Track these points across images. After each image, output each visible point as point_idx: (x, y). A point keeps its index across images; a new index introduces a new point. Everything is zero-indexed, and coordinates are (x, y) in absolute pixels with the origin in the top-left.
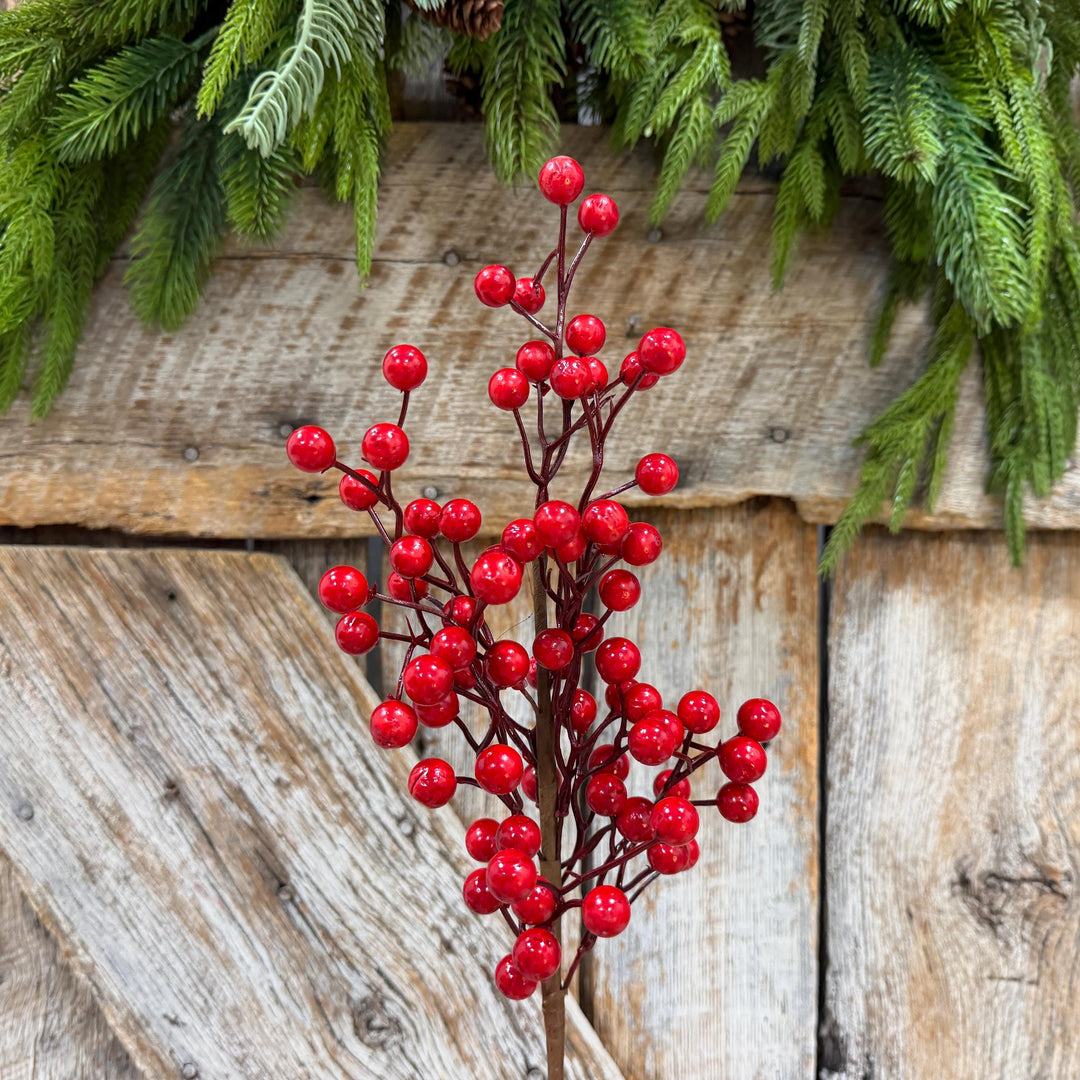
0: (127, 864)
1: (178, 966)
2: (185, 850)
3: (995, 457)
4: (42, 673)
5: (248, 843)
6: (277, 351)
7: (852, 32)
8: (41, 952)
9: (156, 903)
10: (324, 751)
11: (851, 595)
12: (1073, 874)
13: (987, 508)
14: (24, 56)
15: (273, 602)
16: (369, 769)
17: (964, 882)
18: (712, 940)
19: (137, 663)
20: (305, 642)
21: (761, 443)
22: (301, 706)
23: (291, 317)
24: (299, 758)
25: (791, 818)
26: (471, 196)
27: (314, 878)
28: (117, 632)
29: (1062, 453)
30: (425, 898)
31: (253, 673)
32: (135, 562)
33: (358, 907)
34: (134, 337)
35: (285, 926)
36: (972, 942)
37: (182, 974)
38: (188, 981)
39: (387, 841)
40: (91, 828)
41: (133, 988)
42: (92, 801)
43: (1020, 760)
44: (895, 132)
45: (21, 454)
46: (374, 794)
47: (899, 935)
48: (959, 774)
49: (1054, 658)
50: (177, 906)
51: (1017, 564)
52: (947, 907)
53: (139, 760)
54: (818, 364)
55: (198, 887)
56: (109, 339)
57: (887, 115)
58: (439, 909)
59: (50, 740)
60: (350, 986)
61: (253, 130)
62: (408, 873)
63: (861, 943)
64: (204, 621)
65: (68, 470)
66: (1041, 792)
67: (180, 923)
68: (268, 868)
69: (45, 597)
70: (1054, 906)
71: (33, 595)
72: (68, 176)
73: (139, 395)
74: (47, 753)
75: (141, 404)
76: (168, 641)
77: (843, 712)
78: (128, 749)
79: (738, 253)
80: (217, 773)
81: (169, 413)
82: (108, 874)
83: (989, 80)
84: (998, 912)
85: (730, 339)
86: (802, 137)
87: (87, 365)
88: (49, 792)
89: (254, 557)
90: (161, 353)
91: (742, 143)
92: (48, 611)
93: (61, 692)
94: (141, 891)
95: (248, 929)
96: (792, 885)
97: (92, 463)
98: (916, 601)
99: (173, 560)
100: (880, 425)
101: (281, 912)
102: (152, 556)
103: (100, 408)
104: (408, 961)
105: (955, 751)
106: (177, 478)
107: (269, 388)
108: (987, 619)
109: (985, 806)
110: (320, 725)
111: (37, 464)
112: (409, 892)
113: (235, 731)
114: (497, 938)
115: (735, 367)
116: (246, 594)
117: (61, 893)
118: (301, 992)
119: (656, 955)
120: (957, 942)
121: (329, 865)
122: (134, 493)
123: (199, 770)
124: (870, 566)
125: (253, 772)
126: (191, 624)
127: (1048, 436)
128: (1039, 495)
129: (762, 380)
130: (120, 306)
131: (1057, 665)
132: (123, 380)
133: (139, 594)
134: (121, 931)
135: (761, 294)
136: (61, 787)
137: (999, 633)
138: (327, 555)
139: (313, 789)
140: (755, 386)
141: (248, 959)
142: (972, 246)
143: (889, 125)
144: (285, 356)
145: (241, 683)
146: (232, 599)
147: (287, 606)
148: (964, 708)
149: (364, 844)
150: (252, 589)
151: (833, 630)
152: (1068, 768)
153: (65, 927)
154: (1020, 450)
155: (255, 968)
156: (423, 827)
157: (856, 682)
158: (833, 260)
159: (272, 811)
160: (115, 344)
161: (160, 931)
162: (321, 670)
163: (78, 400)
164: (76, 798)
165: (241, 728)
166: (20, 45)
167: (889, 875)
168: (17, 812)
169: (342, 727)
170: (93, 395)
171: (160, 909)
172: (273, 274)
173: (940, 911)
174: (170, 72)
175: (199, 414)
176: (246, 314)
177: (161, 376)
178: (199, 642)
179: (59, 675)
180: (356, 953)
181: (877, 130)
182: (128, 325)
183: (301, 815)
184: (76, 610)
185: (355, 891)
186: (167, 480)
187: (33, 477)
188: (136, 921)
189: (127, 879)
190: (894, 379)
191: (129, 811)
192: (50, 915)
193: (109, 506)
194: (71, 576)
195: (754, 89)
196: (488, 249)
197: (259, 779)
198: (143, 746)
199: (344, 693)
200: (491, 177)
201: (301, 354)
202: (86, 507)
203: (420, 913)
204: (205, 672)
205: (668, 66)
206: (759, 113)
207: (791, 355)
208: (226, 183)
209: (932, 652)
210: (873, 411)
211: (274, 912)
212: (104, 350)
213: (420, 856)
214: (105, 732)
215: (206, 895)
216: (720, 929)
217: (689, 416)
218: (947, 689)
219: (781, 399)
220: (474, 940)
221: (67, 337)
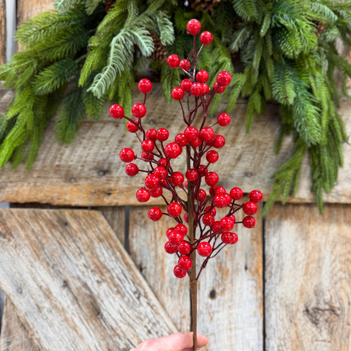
0: (51, 307)
1: (66, 339)
2: (69, 302)
3: (314, 181)
4: (26, 247)
5: (88, 300)
6: (99, 150)
7: (269, 59)
8: (23, 334)
9: (60, 319)
10: (112, 271)
11: (272, 223)
12: (340, 308)
13: (311, 196)
14: (26, 65)
15: (97, 226)
16: (125, 277)
17: (307, 311)
18: (230, 329)
19: (55, 244)
20: (106, 238)
21: (243, 177)
22: (105, 257)
23: (104, 140)
24: (104, 274)
25: (254, 291)
26: (157, 104)
27: (108, 311)
28: (49, 235)
29: (333, 180)
30: (142, 317)
31: (91, 248)
32: (55, 214)
33: (122, 320)
34: (56, 146)
35: (99, 326)
36: (310, 330)
37: (67, 341)
38: (69, 343)
39: (131, 300)
40: (40, 296)
41: (52, 345)
42: (41, 287)
43: (323, 273)
44: (281, 90)
45: (21, 181)
46: (127, 285)
47: (287, 327)
48: (305, 277)
49: (333, 242)
50: (66, 320)
51: (321, 213)
52: (302, 318)
53: (56, 275)
54: (260, 154)
55: (73, 314)
56: (48, 146)
57: (279, 85)
58: (147, 320)
59: (28, 268)
60: (119, 345)
61: (96, 91)
62: (137, 309)
63: (276, 329)
64: (76, 232)
65: (35, 186)
66: (330, 283)
67: (67, 325)
68: (95, 308)
69: (27, 224)
70: (335, 318)
71: (24, 224)
72: (37, 99)
73: (57, 163)
74: (27, 272)
75: (58, 166)
76: (65, 238)
77: (269, 258)
78: (52, 271)
79: (236, 121)
80: (79, 278)
81: (66, 169)
82: (45, 310)
83: (309, 73)
84: (318, 320)
85: (234, 146)
86: (254, 89)
87: (41, 154)
88: (27, 284)
89: (92, 212)
90: (64, 151)
91: (237, 92)
92: (28, 228)
93: (32, 253)
94: (55, 315)
95: (88, 327)
96: (255, 312)
97: (42, 183)
98: (291, 224)
99: (67, 213)
100: (279, 173)
101: (98, 322)
102: (60, 212)
103: (45, 167)
104: (137, 336)
105: (304, 270)
106: (68, 188)
107: (96, 161)
108: (312, 230)
109: (313, 287)
110: (111, 264)
111: (26, 184)
112: (137, 315)
113: (85, 266)
114: (165, 329)
115: (235, 155)
116: (88, 223)
117: (31, 316)
118: (104, 346)
119: (213, 334)
120: (305, 329)
121: (113, 307)
122: (55, 193)
123: (73, 277)
124: (277, 214)
125: (90, 278)
126: (72, 232)
127: (329, 176)
128: (327, 192)
129: (244, 158)
130: (51, 137)
131: (334, 244)
132: (52, 159)
133: (56, 223)
134: (49, 328)
135: (243, 133)
136: (31, 282)
137: (316, 234)
138: (113, 211)
139: (108, 284)
140: (241, 160)
141: (88, 336)
142: (305, 121)
143: (280, 87)
144: (101, 151)
145: (86, 250)
146: (84, 225)
147: (101, 227)
148: (306, 257)
149: (124, 300)
150: (90, 222)
151: (266, 233)
152: (338, 275)
153: (31, 326)
154: (321, 179)
155: (90, 339)
156: (142, 295)
157: (273, 249)
158: (264, 123)
159: (96, 290)
160: (50, 148)
161: (61, 328)
162: (111, 246)
163: (39, 164)
164: (35, 286)
165: (86, 264)
166: (25, 61)
167: (284, 309)
168: (17, 291)
169: (117, 264)
170: (43, 163)
171: (61, 321)
172: (98, 127)
173: (300, 320)
174: (69, 70)
175: (76, 169)
176: (90, 139)
177: (64, 157)
178: (74, 238)
179: (31, 248)
180: (121, 334)
181: (275, 89)
182: (54, 142)
183: (104, 291)
184: (37, 228)
185: (121, 315)
186: (65, 189)
187: (25, 188)
188: (53, 324)
189: (51, 311)
190: (283, 158)
191: (52, 290)
192: (27, 323)
193: (47, 196)
194: (35, 218)
195: (241, 76)
196: (162, 120)
197: (91, 280)
198: (57, 270)
199: (118, 254)
200: (163, 99)
201: (106, 151)
202: (40, 197)
203: (141, 321)
204: (76, 247)
205: (215, 69)
206: (242, 83)
207: (252, 151)
208: (86, 102)
209: (296, 240)
210: (277, 168)
211: (96, 321)
212: (47, 150)
213: (141, 304)
214: (45, 266)
215: (75, 316)
216: (233, 326)
217: (222, 169)
218: (301, 251)
219: (249, 164)
220: (157, 330)
221: (36, 146)
